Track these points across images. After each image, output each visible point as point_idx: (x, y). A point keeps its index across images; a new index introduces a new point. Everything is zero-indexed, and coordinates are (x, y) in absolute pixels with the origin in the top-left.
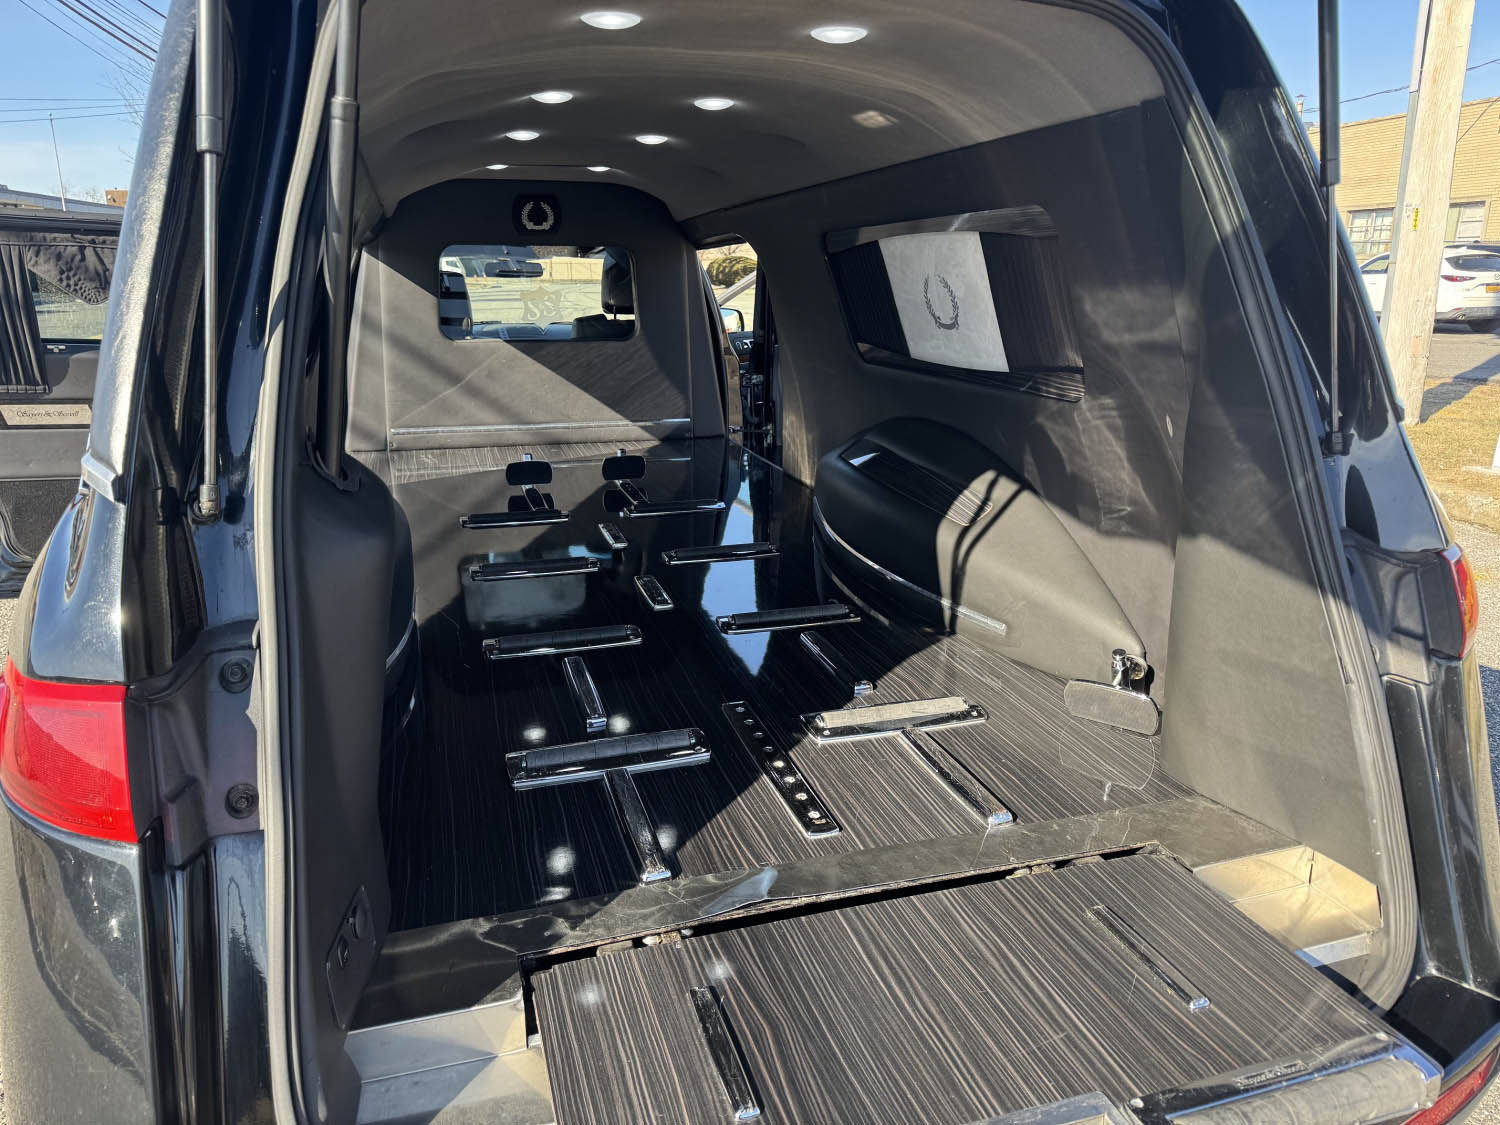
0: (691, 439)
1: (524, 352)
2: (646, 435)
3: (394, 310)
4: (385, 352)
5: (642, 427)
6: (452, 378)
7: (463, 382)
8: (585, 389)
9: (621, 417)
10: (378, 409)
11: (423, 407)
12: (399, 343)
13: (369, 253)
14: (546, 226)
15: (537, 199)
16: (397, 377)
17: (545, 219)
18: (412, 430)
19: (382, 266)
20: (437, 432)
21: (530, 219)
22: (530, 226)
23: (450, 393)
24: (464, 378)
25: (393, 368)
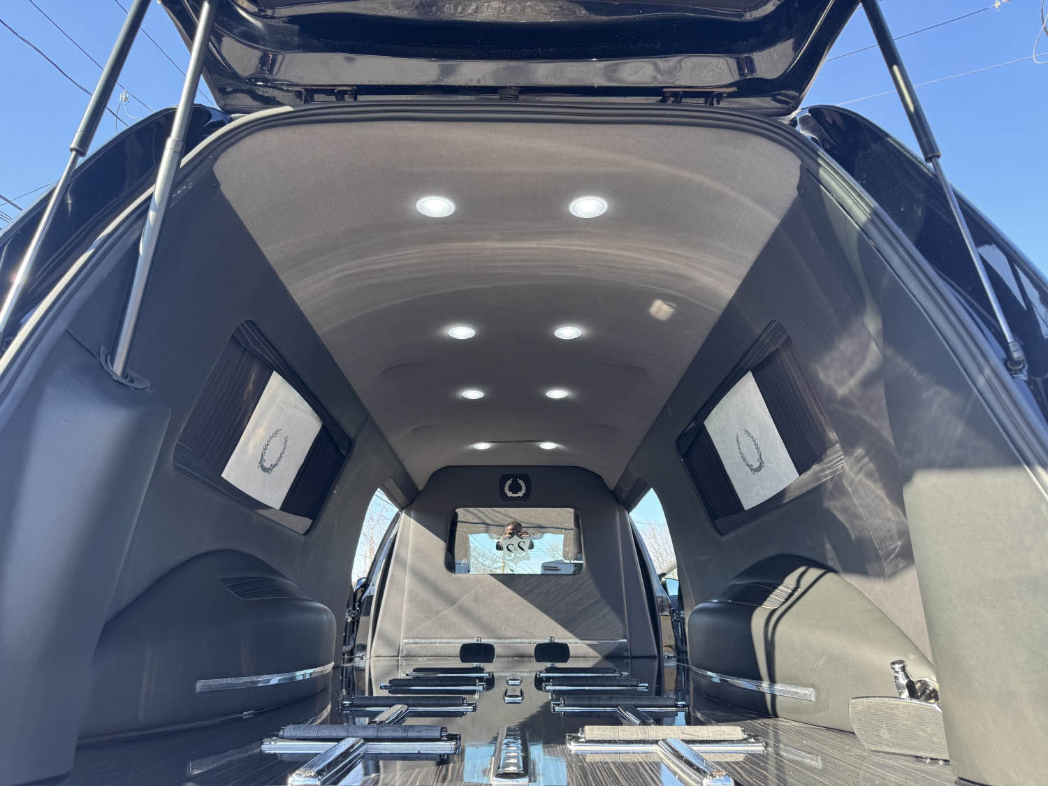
0: (628, 657)
1: (501, 582)
2: (592, 652)
3: (417, 550)
4: (408, 581)
5: (589, 645)
6: (451, 601)
7: (457, 604)
8: (545, 612)
9: (573, 636)
10: (397, 622)
11: (427, 623)
12: (418, 575)
13: (406, 513)
14: (520, 494)
15: (515, 477)
16: (413, 599)
17: (520, 489)
18: (417, 641)
19: (412, 521)
20: (435, 643)
21: (510, 490)
22: (510, 494)
23: (449, 613)
24: (458, 601)
25: (411, 592)
